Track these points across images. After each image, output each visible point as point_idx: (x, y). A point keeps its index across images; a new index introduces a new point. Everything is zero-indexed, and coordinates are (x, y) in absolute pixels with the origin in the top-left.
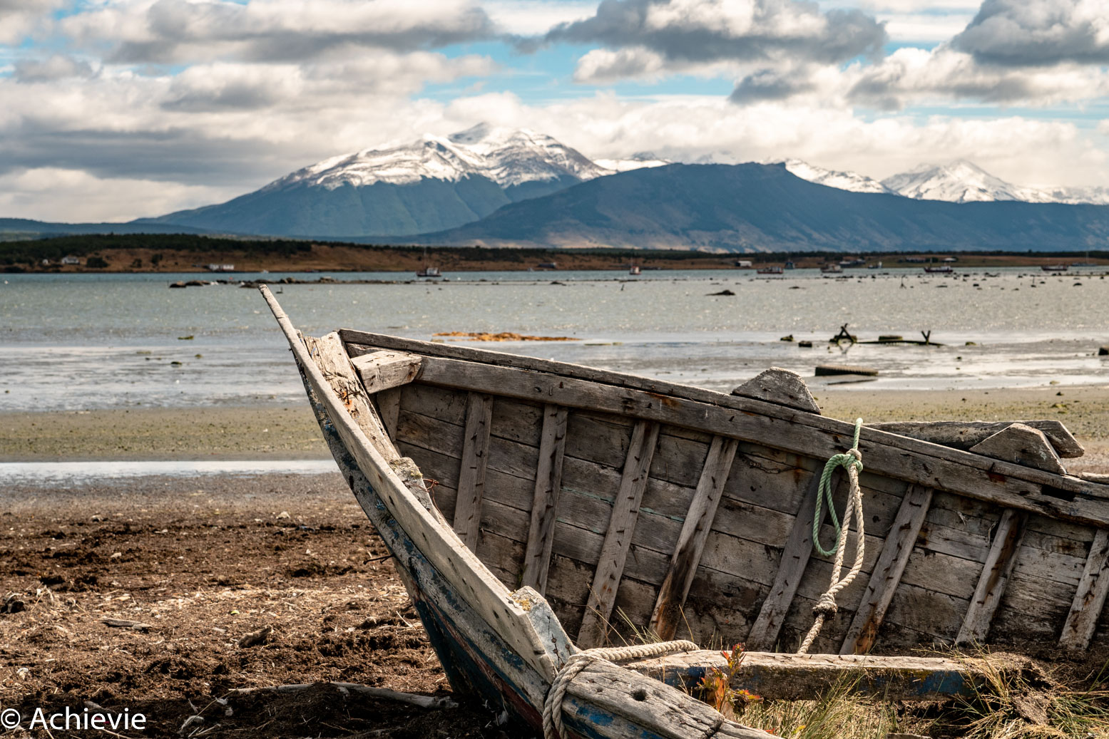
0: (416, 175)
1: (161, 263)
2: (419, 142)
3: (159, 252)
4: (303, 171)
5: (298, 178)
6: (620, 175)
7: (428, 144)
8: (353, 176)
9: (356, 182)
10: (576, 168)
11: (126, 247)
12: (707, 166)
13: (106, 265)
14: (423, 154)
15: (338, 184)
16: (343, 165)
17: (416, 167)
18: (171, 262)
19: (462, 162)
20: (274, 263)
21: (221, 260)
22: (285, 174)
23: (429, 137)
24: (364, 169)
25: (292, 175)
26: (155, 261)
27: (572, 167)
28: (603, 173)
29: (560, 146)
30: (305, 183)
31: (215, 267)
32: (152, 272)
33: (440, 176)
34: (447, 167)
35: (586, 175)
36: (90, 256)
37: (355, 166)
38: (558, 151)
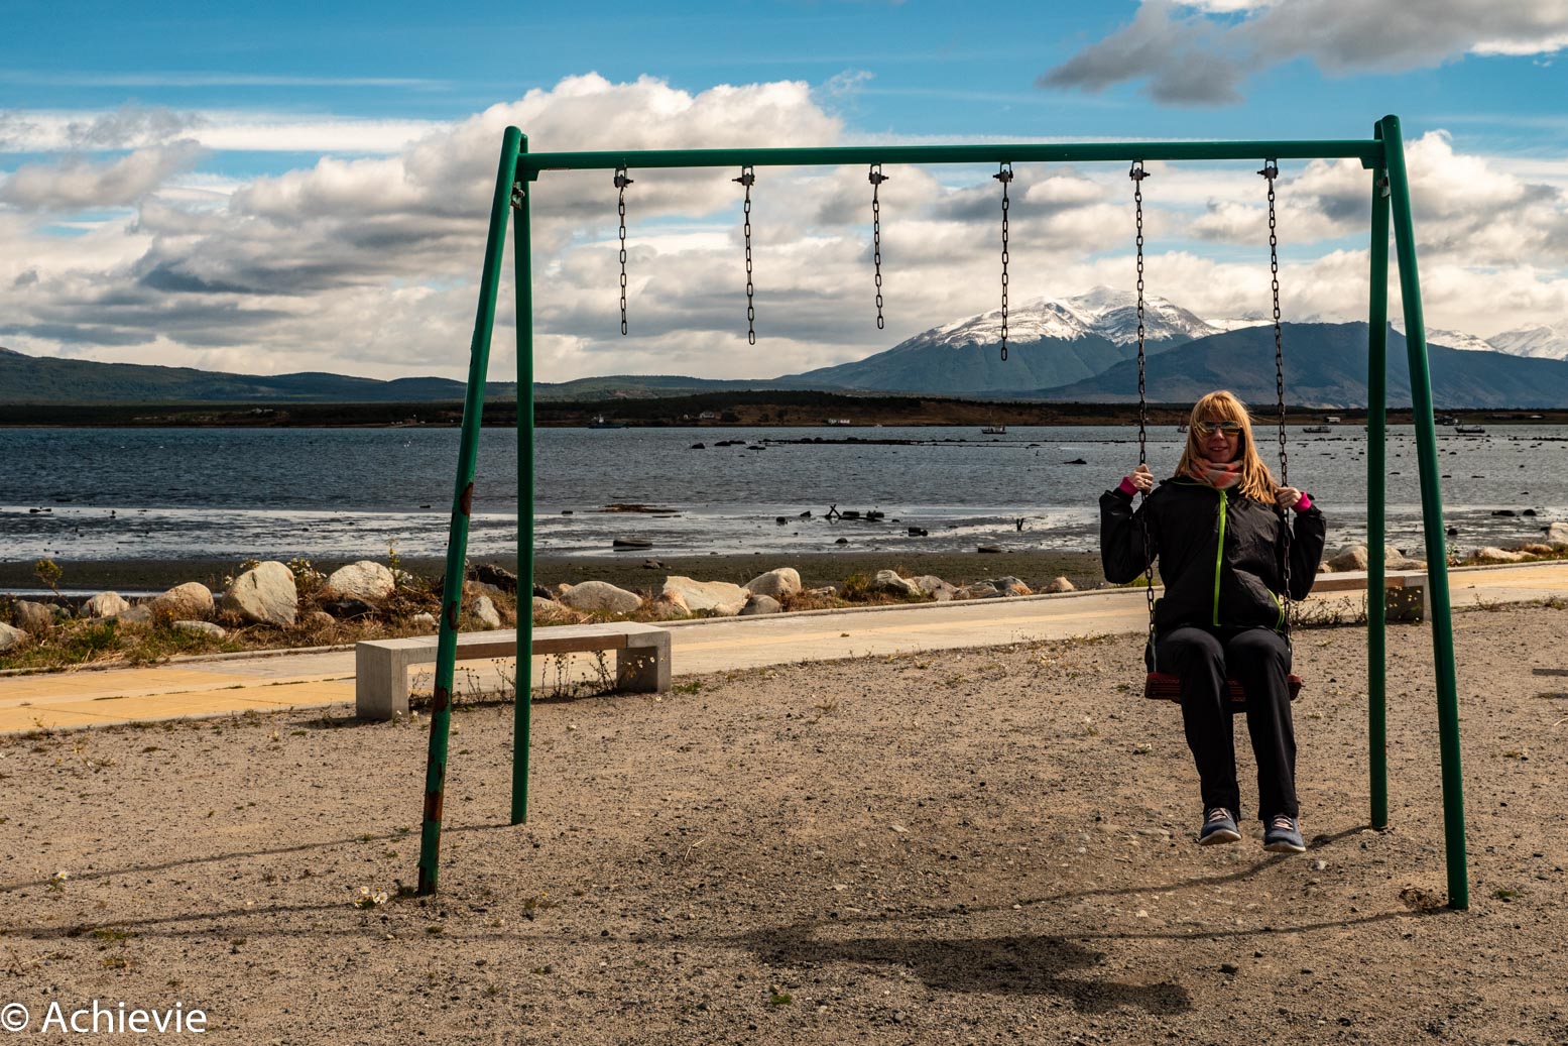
0: (1036, 335)
1: (785, 418)
2: (1039, 304)
3: (783, 408)
4: (932, 332)
5: (927, 338)
6: (1229, 333)
7: (1048, 306)
8: (978, 336)
9: (980, 341)
10: (1188, 328)
11: (757, 403)
12: (1313, 324)
13: (738, 420)
14: (1043, 315)
15: (963, 343)
16: (969, 325)
17: (1036, 327)
18: (795, 417)
19: (1079, 322)
20: (887, 418)
21: (839, 416)
22: (915, 334)
23: (1048, 300)
24: (988, 330)
25: (922, 335)
26: (780, 415)
27: (1184, 327)
28: (1214, 332)
29: (1173, 307)
30: (933, 343)
31: (833, 421)
32: (777, 426)
33: (1058, 335)
34: (1065, 327)
35: (1196, 334)
36: (724, 411)
37: (980, 327)
38: (1170, 311)
